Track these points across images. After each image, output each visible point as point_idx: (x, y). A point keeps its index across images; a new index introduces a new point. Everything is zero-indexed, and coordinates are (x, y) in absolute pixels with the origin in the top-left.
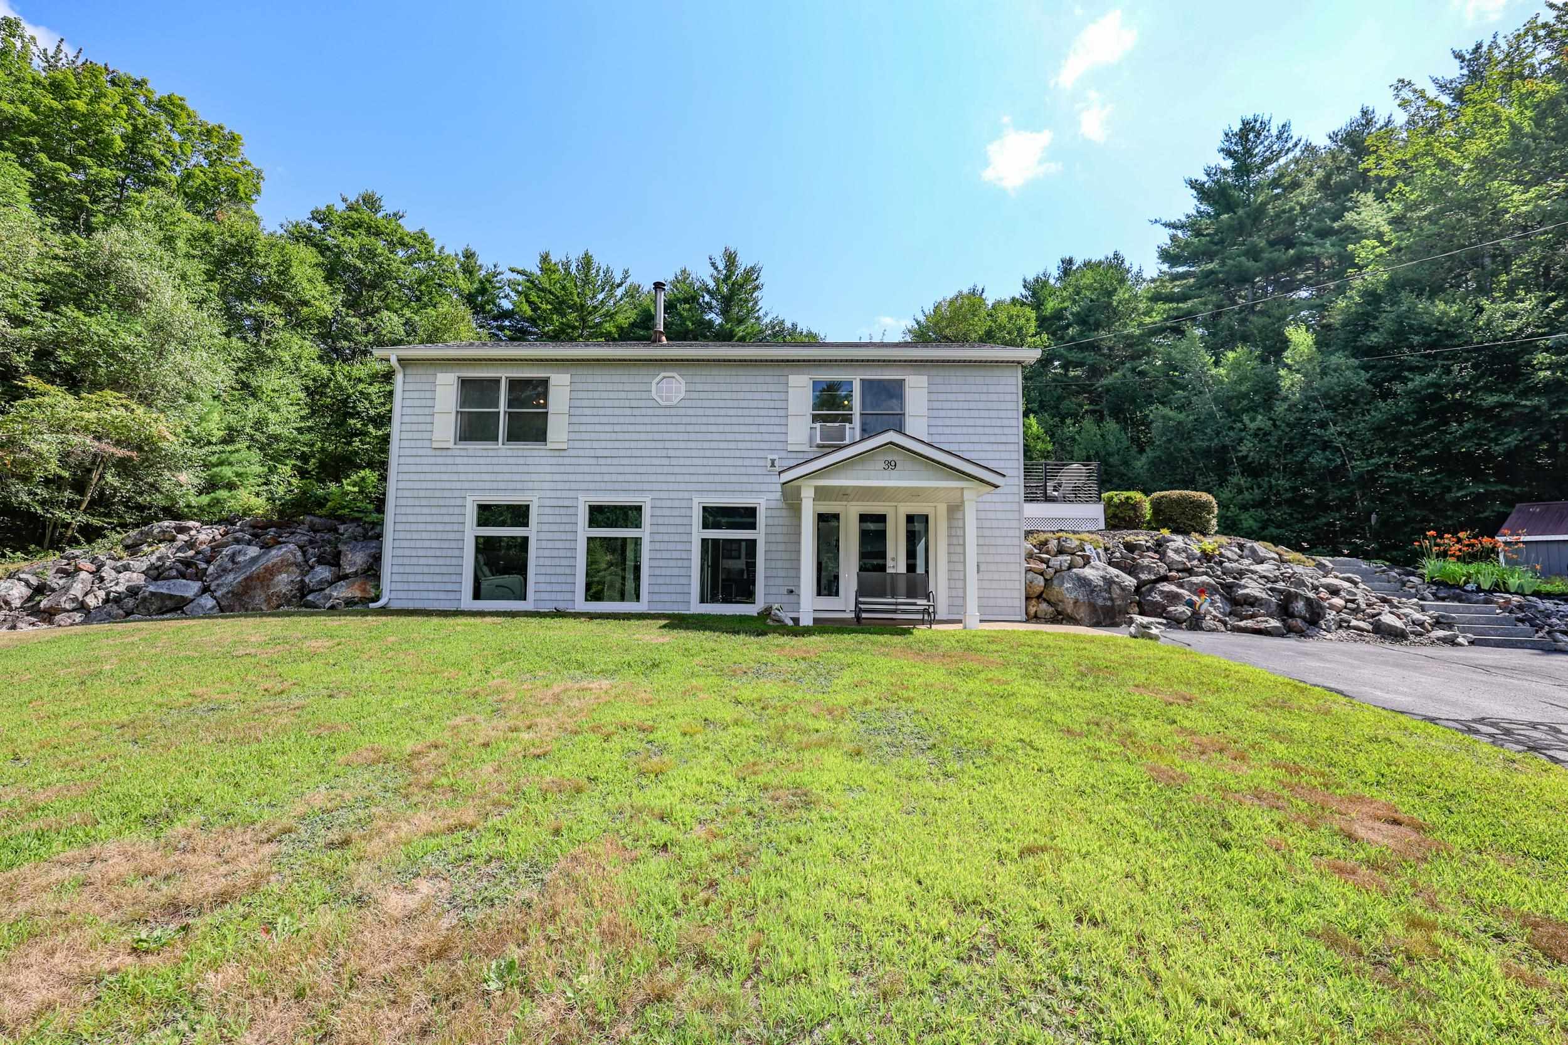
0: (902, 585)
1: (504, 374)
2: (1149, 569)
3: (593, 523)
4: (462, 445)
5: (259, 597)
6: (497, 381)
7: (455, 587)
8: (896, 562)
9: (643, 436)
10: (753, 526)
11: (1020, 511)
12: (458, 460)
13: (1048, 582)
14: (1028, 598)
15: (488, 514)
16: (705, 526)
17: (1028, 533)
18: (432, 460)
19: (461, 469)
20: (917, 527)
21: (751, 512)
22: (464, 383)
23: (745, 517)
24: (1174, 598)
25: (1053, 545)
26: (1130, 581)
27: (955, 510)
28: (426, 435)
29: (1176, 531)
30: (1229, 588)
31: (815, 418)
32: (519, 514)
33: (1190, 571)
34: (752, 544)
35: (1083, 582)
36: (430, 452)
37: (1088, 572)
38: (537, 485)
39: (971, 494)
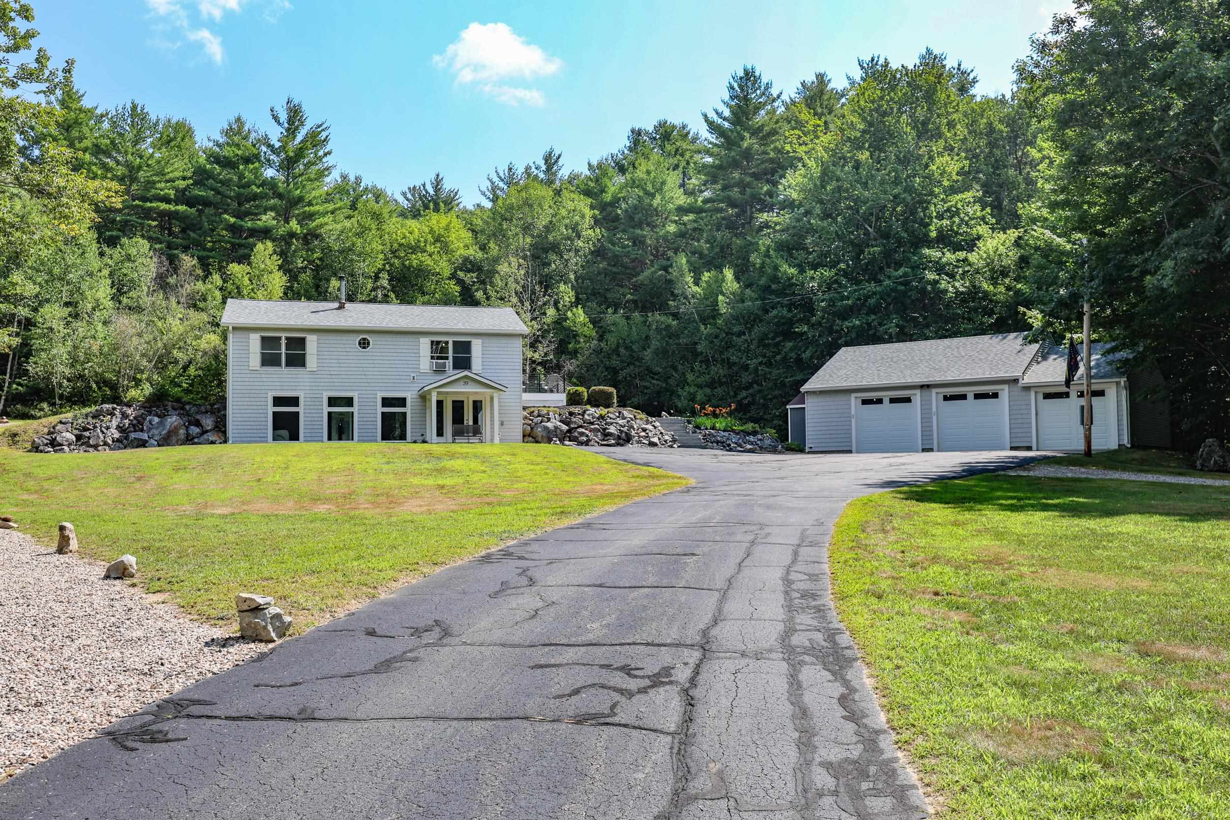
0: (471, 430)
1: (283, 335)
2: (575, 423)
3: (330, 405)
4: (265, 368)
5: (174, 439)
6: (280, 338)
7: (265, 435)
8: (469, 420)
9: (353, 365)
10: (405, 406)
11: (521, 398)
12: (263, 376)
13: (532, 428)
14: (524, 436)
15: (278, 401)
16: (383, 406)
17: (524, 408)
18: (249, 376)
19: (265, 380)
20: (477, 406)
21: (404, 399)
22: (263, 339)
23: (402, 402)
24: (582, 434)
25: (536, 413)
26: (565, 428)
27: (492, 398)
28: (246, 364)
29: (593, 406)
30: (605, 429)
31: (432, 358)
32: (294, 401)
33: (592, 423)
34: (404, 414)
35: (546, 428)
36: (248, 372)
37: (549, 425)
38: (303, 388)
39: (496, 395)
